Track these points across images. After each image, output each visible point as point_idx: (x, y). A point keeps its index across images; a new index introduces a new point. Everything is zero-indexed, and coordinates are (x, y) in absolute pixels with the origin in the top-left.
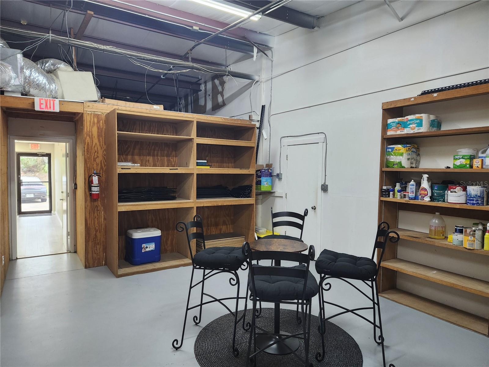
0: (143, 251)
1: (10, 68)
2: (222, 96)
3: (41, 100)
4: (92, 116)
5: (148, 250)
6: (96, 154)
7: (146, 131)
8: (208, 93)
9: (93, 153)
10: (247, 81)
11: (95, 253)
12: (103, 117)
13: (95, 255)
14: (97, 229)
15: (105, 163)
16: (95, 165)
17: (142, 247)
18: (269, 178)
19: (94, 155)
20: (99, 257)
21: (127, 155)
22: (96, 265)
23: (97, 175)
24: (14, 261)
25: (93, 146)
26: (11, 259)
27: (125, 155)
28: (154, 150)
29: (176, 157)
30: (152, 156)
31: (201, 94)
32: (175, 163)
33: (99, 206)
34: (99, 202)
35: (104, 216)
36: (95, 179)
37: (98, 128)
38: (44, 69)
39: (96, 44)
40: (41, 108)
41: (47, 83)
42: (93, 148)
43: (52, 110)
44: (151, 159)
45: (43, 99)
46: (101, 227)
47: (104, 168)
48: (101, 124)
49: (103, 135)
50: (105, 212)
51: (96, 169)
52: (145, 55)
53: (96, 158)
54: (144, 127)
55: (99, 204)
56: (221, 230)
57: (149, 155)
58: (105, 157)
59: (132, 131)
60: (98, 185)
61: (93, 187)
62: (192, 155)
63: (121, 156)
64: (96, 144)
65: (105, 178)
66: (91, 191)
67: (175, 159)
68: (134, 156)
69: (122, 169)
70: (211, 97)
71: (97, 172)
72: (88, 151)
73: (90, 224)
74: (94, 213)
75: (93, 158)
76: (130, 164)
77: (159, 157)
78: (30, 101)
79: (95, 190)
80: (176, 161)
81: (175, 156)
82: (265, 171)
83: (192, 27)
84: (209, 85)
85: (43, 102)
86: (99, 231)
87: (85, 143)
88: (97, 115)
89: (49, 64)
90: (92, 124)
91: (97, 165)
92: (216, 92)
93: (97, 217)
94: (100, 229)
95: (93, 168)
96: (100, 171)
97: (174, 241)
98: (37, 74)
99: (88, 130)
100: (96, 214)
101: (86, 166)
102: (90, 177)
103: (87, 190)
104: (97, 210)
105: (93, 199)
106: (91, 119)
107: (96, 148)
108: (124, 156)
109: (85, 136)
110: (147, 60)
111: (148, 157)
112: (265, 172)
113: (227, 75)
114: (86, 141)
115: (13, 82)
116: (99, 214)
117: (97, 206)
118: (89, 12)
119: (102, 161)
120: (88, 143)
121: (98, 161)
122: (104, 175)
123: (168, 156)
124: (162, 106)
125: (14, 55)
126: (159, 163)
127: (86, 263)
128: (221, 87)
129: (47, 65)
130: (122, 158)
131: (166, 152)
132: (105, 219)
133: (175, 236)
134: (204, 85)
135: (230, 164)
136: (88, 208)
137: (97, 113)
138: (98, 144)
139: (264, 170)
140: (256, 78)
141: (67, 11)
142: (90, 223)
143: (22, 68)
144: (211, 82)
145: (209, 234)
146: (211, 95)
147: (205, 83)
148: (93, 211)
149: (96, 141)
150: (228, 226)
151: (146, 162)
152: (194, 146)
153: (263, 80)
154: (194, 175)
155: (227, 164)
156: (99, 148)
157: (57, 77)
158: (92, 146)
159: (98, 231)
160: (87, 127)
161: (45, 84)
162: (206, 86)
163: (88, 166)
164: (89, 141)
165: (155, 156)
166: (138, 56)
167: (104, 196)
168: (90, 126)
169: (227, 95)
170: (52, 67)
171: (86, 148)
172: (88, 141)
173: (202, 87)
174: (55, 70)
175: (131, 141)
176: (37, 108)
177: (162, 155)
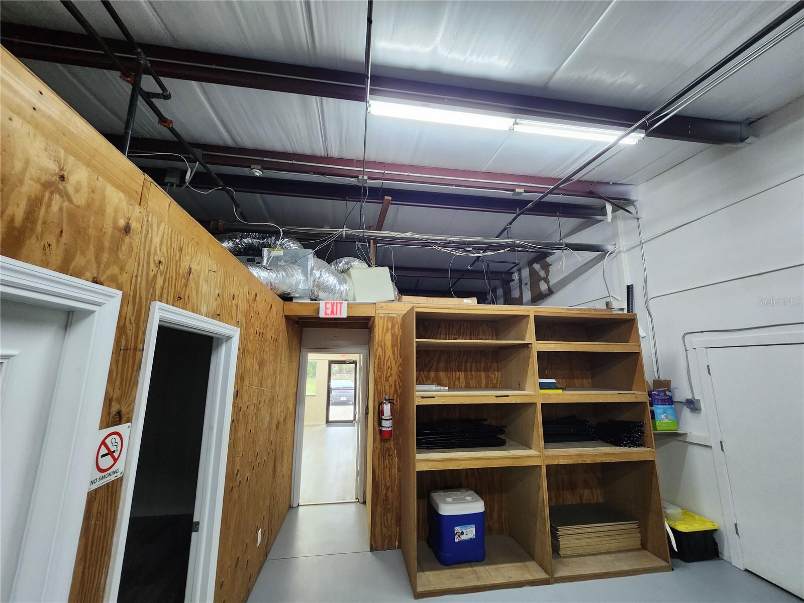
0: (456, 540)
1: (300, 271)
2: (547, 282)
3: (327, 305)
4: (386, 319)
5: (464, 537)
6: (389, 371)
7: (455, 335)
8: (524, 282)
9: (385, 369)
10: (593, 254)
11: (385, 527)
12: (399, 319)
13: (384, 530)
14: (388, 486)
15: (401, 384)
16: (387, 387)
17: (455, 532)
18: (669, 406)
19: (387, 373)
20: (389, 533)
21: (429, 371)
22: (386, 548)
23: (389, 402)
24: (294, 510)
25: (386, 360)
26: (292, 506)
27: (427, 371)
28: (467, 362)
29: (498, 371)
30: (464, 372)
31: (514, 284)
32: (497, 382)
33: (391, 448)
34: (392, 443)
35: (398, 464)
36: (387, 408)
37: (393, 336)
38: (337, 270)
39: (393, 233)
40: (326, 314)
41: (337, 284)
42: (385, 363)
43: (338, 316)
44: (462, 375)
45: (329, 303)
46: (393, 482)
47: (399, 391)
48: (396, 330)
49: (399, 345)
50: (399, 458)
51: (389, 392)
52: (451, 237)
53: (389, 377)
54: (452, 329)
55: (392, 446)
56: (581, 497)
57: (459, 370)
58: (401, 375)
59: (435, 337)
60: (390, 418)
61: (384, 421)
62: (529, 371)
63: (422, 373)
64: (389, 357)
65: (400, 406)
66: (381, 426)
67: (497, 375)
68: (438, 371)
69: (422, 397)
70: (529, 286)
71: (389, 397)
72: (379, 367)
73: (379, 478)
74: (385, 460)
75: (385, 376)
76: (433, 387)
77: (474, 373)
78: (316, 307)
79: (387, 425)
80: (499, 378)
81: (496, 369)
82: (659, 393)
83: (513, 190)
84: (526, 272)
85: (329, 306)
86: (392, 489)
87: (376, 356)
88: (391, 317)
89: (343, 263)
90: (384, 331)
91: (390, 386)
92: (535, 279)
93: (389, 466)
94: (392, 486)
95: (385, 391)
96: (393, 396)
97: (503, 514)
98: (327, 275)
99: (380, 339)
100: (387, 461)
101: (376, 388)
102: (381, 404)
103: (376, 424)
104: (389, 455)
105: (384, 439)
106: (384, 323)
107: (389, 363)
108: (425, 373)
109: (376, 346)
110: (454, 243)
111: (458, 373)
112: (658, 395)
113: (564, 250)
114: (378, 353)
115: (301, 286)
116: (392, 461)
117: (389, 449)
118: (386, 197)
119: (396, 380)
120: (380, 356)
121: (391, 380)
122: (399, 401)
123: (486, 370)
124: (475, 300)
125: (305, 256)
126: (474, 381)
127: (373, 542)
128: (544, 271)
129: (340, 265)
130: (423, 375)
131: (483, 365)
132: (399, 470)
133: (504, 505)
134: (518, 273)
135: (585, 381)
136: (378, 451)
137: (391, 315)
138: (392, 356)
139: (656, 393)
140: (610, 248)
141: (363, 202)
142: (379, 475)
143: (312, 269)
144: (528, 268)
145: (561, 504)
146: (529, 283)
147: (519, 270)
148: (383, 456)
149: (389, 352)
150: (594, 490)
151: (455, 381)
152: (533, 355)
153: (622, 249)
154: (536, 405)
155: (580, 381)
156: (393, 363)
157: (350, 276)
158: (384, 361)
159: (390, 489)
160: (379, 335)
161: (335, 284)
162: (520, 274)
163: (379, 387)
164: (381, 354)
165: (467, 371)
166: (442, 240)
167: (398, 433)
168: (382, 334)
169: (553, 280)
170: (346, 266)
171: (376, 363)
172: (379, 353)
173: (516, 276)
174: (348, 269)
175: (435, 350)
176: (322, 315)
177: (478, 370)
